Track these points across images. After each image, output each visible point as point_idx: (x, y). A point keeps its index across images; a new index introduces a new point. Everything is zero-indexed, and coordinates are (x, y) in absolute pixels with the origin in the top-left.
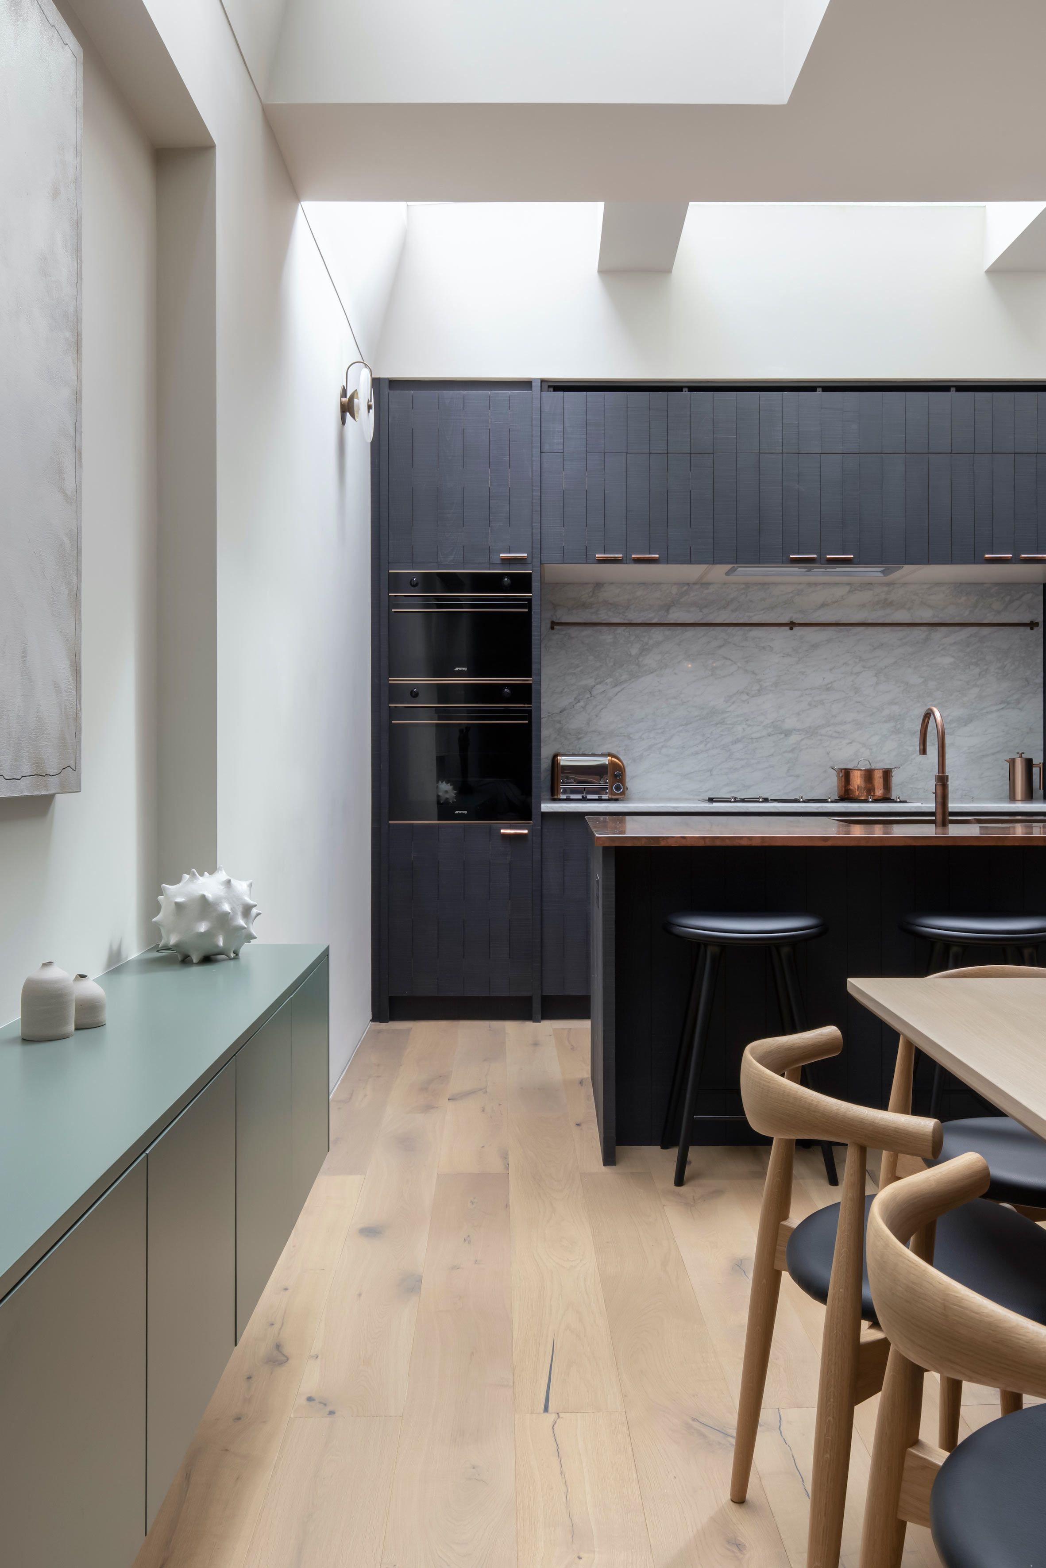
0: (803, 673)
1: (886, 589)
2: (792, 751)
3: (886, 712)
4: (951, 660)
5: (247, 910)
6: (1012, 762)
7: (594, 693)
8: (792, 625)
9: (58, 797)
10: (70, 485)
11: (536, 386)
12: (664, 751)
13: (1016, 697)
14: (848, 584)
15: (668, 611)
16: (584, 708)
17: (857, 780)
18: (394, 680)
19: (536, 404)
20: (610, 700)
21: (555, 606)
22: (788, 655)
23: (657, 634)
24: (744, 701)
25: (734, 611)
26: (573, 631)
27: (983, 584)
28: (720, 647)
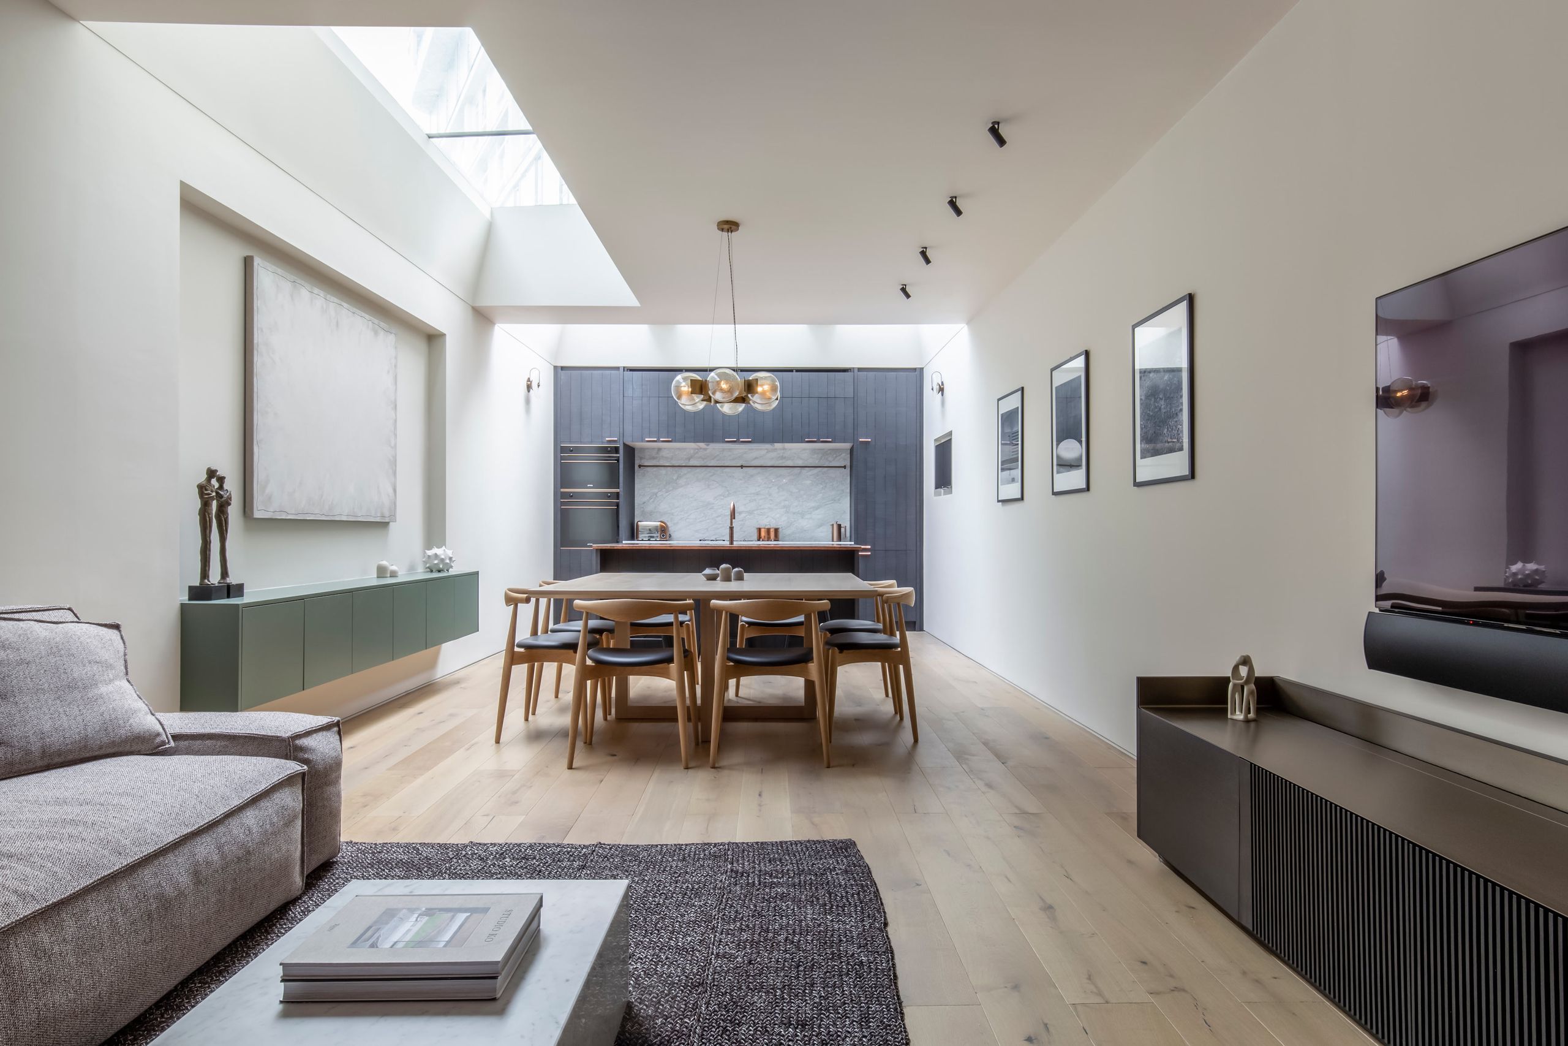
0: (747, 487)
1: (782, 451)
2: (742, 520)
3: (783, 504)
4: (811, 482)
5: (450, 559)
6: (833, 525)
7: (658, 495)
8: (742, 467)
9: (391, 523)
10: (393, 444)
11: (622, 370)
12: (688, 520)
13: (838, 498)
14: (767, 449)
15: (689, 460)
16: (653, 502)
17: (763, 534)
18: (562, 490)
19: (621, 377)
20: (664, 498)
21: (641, 458)
22: (741, 480)
23: (685, 470)
24: (721, 499)
25: (718, 460)
26: (649, 469)
27: (823, 449)
28: (712, 476)
